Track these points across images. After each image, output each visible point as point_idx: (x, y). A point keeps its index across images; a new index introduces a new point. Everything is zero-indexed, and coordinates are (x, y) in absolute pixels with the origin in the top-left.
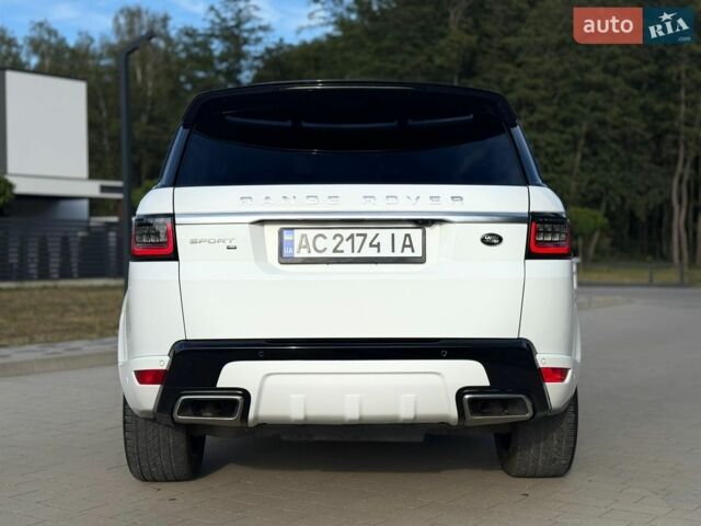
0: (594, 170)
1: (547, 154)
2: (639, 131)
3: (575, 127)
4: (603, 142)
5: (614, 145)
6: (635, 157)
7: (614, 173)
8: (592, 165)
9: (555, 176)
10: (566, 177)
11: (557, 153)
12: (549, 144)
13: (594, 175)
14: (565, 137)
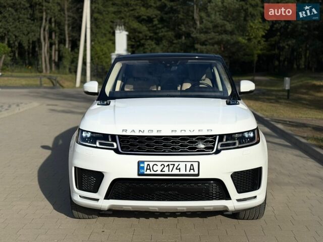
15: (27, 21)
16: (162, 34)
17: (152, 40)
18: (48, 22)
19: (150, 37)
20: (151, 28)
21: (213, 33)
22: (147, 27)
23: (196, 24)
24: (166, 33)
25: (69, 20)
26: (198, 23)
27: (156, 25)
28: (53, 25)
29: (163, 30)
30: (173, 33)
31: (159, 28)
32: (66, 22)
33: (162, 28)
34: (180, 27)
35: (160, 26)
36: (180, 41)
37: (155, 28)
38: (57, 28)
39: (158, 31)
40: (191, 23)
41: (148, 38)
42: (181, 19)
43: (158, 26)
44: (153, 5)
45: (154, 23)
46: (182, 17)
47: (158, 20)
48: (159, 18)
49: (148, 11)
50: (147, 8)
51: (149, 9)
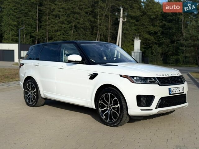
0: (76, 35)
1: (64, 30)
2: (88, 26)
3: (72, 24)
4: (79, 28)
5: (81, 29)
6: (86, 32)
7: (82, 37)
8: (76, 34)
9: (66, 37)
10: (69, 37)
11: (67, 30)
12: (65, 28)
13: (76, 37)
14: (69, 26)
15: (89, 35)
16: (163, 41)
17: (157, 44)
18: (100, 35)
19: (155, 42)
20: (156, 38)
22: (153, 37)
23: (183, 35)
24: (164, 41)
25: (110, 34)
27: (159, 36)
28: (102, 37)
29: (163, 39)
30: (169, 40)
31: (161, 38)
32: (109, 35)
33: (163, 37)
34: (173, 37)
35: (162, 36)
36: (173, 45)
37: (158, 37)
38: (104, 38)
39: (160, 39)
40: (180, 34)
41: (154, 43)
42: (174, 32)
43: (160, 36)
44: (158, 25)
45: (158, 35)
46: (175, 31)
47: (160, 33)
48: (161, 32)
49: (155, 28)
50: (154, 27)
51: (155, 27)
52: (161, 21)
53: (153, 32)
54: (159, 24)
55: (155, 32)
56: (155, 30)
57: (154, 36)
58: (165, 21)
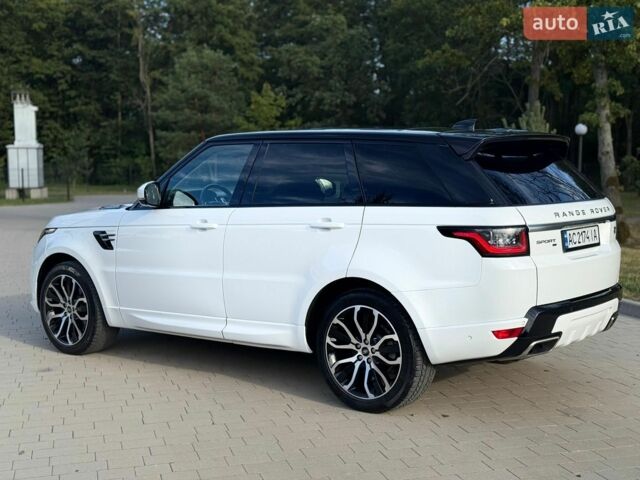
16: (76, 109)
17: (55, 119)
19: (52, 113)
20: (54, 98)
21: (187, 111)
22: (45, 95)
23: (145, 93)
24: (84, 108)
26: (148, 90)
27: (63, 91)
29: (77, 100)
30: (98, 106)
31: (70, 98)
33: (79, 96)
34: (112, 97)
35: (73, 93)
36: (114, 122)
37: (60, 97)
39: (67, 103)
40: (135, 91)
41: (47, 115)
42: (114, 81)
43: (68, 93)
44: (56, 53)
45: (60, 88)
46: (117, 79)
47: (67, 82)
48: (68, 77)
49: (46, 64)
50: (45, 60)
51: (49, 61)
52: (67, 41)
53: (43, 77)
54: (58, 50)
55: (47, 76)
56: (48, 72)
57: (46, 92)
58: (82, 41)
